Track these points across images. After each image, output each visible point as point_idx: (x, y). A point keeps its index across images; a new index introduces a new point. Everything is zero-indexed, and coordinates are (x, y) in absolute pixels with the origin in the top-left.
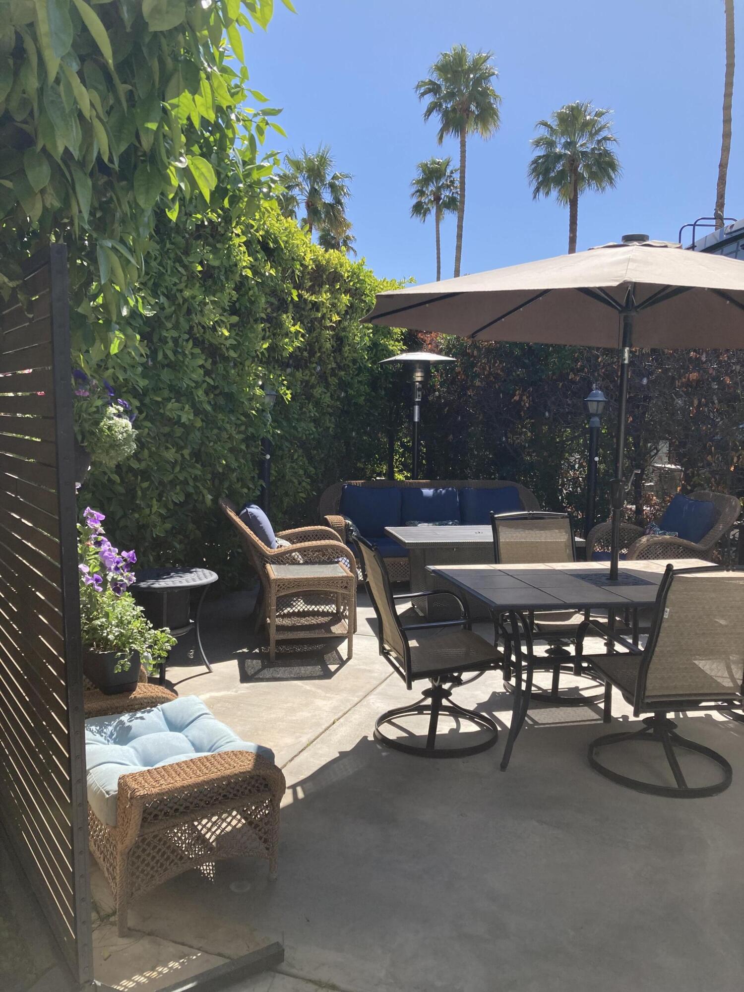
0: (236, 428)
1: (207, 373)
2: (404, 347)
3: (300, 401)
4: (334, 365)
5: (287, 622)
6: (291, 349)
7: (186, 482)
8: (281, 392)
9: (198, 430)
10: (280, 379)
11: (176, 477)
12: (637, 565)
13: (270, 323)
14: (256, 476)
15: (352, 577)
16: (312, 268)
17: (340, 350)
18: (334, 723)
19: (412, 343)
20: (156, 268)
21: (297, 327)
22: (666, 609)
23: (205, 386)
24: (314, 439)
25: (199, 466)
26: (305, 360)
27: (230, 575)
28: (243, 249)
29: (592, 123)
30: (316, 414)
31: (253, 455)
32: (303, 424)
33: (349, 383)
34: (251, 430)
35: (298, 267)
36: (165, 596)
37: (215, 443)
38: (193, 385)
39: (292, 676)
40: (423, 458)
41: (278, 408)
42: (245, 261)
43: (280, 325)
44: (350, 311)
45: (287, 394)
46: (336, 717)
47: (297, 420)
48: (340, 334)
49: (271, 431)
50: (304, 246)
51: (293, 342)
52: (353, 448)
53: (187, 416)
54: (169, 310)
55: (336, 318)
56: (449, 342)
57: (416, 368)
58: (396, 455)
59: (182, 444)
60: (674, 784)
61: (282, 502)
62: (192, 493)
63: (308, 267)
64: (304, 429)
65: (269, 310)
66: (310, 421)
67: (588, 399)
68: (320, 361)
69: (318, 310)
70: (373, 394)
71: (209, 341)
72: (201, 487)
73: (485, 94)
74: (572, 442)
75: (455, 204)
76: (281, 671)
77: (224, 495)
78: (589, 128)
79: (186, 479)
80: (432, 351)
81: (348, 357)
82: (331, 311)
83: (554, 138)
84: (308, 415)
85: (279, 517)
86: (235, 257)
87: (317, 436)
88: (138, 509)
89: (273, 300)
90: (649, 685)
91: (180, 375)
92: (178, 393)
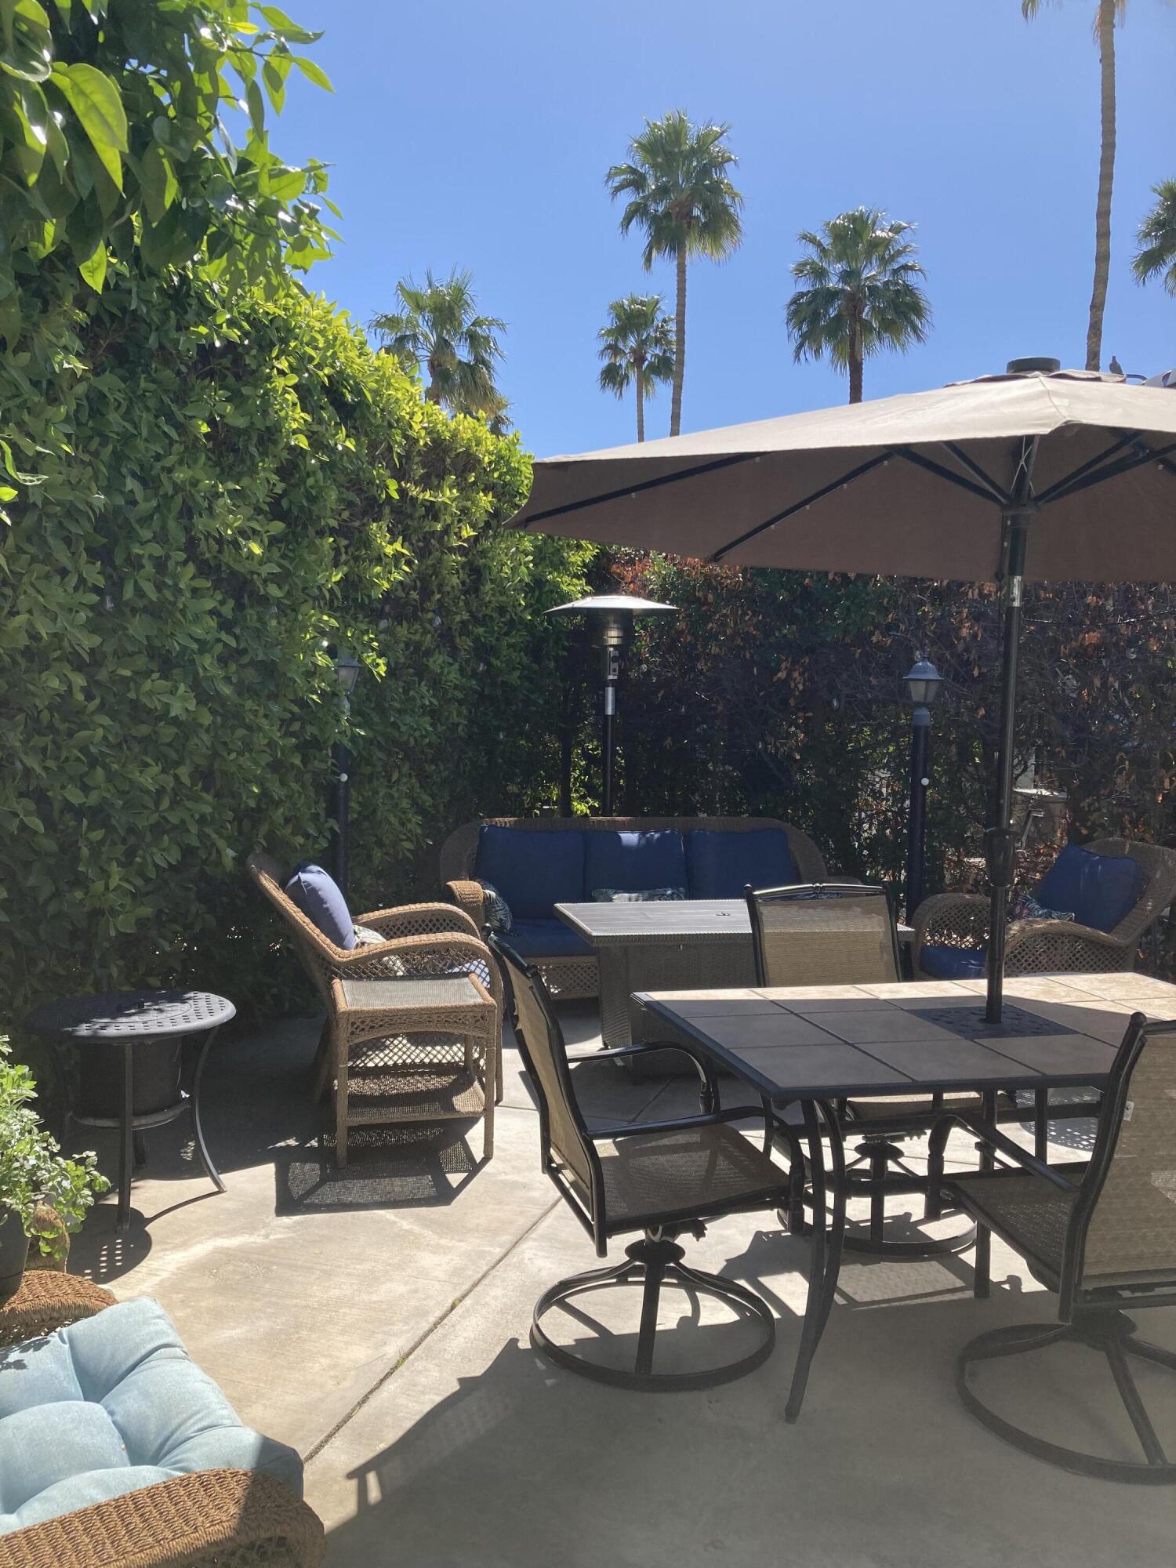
0: (281, 726)
1: (225, 625)
2: (588, 588)
3: (404, 678)
4: (466, 616)
5: (370, 1087)
6: (386, 586)
7: (182, 826)
8: (369, 661)
9: (207, 731)
10: (366, 638)
11: (164, 818)
12: (1028, 987)
13: (346, 538)
14: (322, 813)
15: (492, 1006)
16: (426, 444)
17: (477, 590)
18: (453, 1307)
19: (601, 578)
20: (120, 424)
21: (398, 546)
22: (1128, 1102)
23: (219, 648)
24: (429, 745)
25: (208, 797)
26: (413, 606)
27: (274, 990)
28: (292, 397)
29: (886, 243)
30: (435, 701)
31: (316, 774)
32: (408, 719)
33: (492, 647)
34: (311, 730)
35: (398, 439)
36: (129, 1051)
37: (240, 754)
38: (195, 646)
39: (377, 1198)
40: (620, 776)
41: (363, 690)
42: (295, 420)
43: (367, 542)
44: (494, 523)
45: (378, 665)
46: (458, 1294)
47: (399, 712)
48: (476, 563)
49: (349, 733)
50: (411, 403)
51: (390, 573)
52: (500, 761)
53: (181, 705)
54: (145, 506)
55: (468, 532)
56: (664, 579)
57: (608, 623)
58: (574, 771)
59: (174, 756)
60: (1139, 1454)
61: (369, 857)
62: (198, 848)
63: (417, 441)
64: (411, 727)
65: (346, 515)
66: (423, 714)
67: (910, 676)
68: (441, 609)
69: (436, 519)
70: (535, 667)
71: (229, 567)
72: (214, 836)
73: (716, 188)
74: (874, 751)
75: (668, 367)
76: (356, 1189)
77: (258, 850)
78: (881, 249)
79: (183, 822)
80: (634, 594)
81: (490, 602)
82: (460, 521)
83: (825, 265)
84: (419, 703)
85: (367, 883)
86: (276, 413)
87: (434, 739)
88: (80, 882)
89: (352, 496)
90: (1090, 1256)
91: (168, 630)
92: (166, 664)
